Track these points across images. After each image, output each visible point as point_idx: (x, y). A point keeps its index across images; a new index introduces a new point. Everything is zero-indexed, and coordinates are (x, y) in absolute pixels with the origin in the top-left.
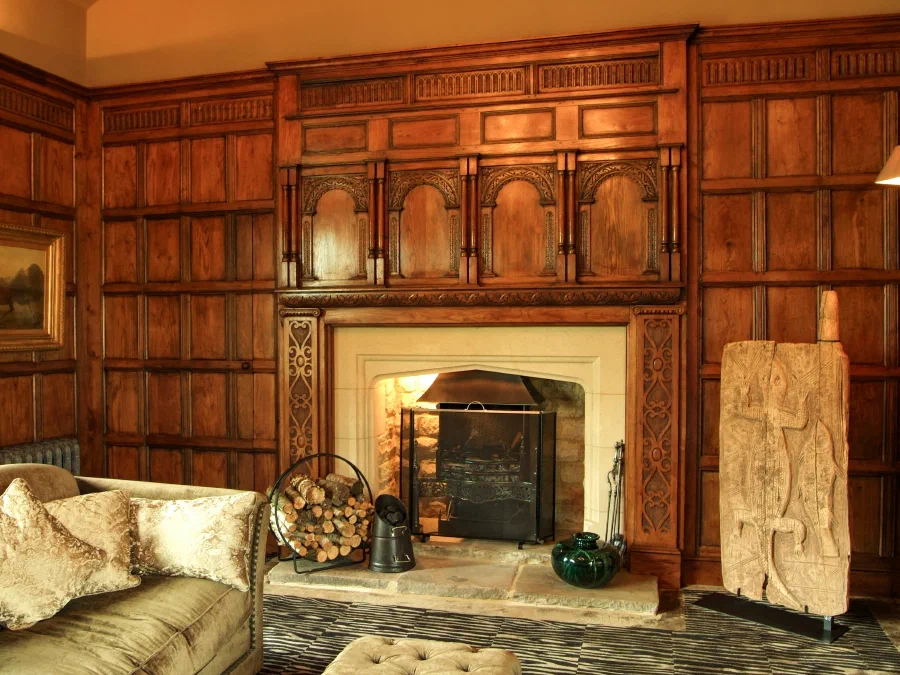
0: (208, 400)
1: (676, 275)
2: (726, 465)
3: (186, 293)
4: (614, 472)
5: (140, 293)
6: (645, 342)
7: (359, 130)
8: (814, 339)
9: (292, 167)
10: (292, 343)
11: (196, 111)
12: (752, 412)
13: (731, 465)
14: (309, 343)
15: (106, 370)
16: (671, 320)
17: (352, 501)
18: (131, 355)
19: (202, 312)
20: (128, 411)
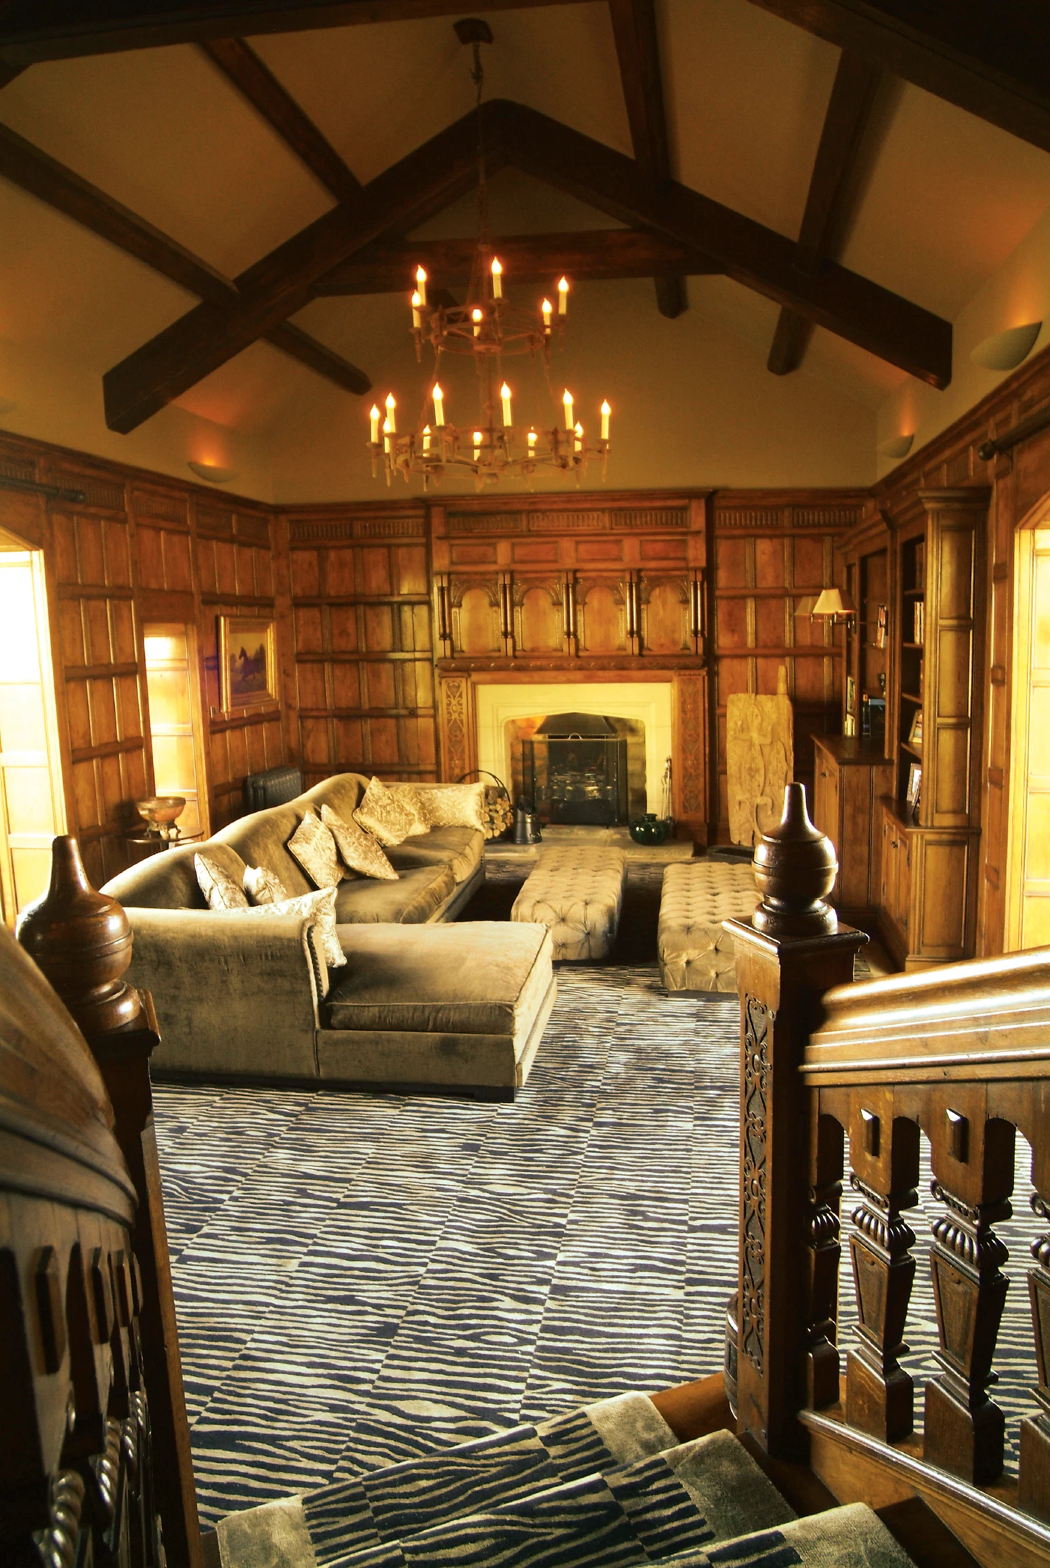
0: (383, 738)
1: (700, 651)
2: (731, 768)
3: (363, 660)
4: (666, 777)
5: (326, 661)
6: (682, 694)
7: (491, 550)
8: (774, 693)
9: (444, 574)
10: (448, 696)
11: (365, 526)
12: (743, 736)
13: (733, 768)
14: (461, 696)
15: (302, 718)
16: (698, 679)
17: (499, 800)
18: (321, 706)
19: (376, 675)
20: (320, 747)
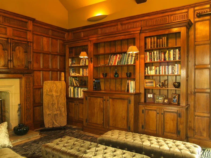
1: (32, 68)
2: (45, 104)
13: (46, 104)
16: (30, 77)
